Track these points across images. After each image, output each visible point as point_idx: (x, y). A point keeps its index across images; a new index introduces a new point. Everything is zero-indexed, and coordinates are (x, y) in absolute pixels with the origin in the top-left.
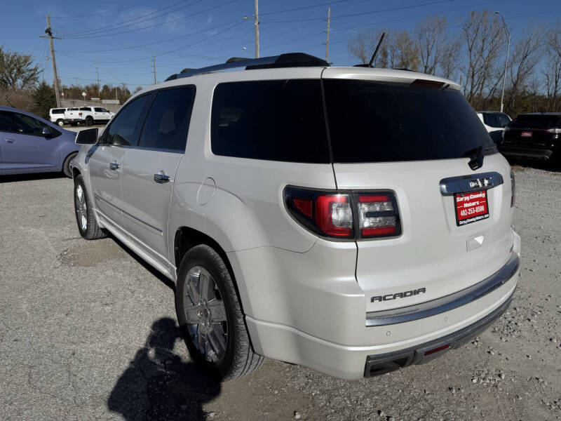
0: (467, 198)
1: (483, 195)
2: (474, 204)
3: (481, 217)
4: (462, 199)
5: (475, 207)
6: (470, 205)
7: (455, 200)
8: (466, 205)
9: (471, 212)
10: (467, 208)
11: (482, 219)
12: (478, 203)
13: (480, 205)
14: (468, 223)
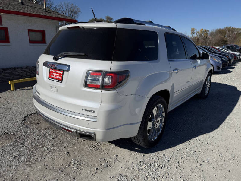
0: (54, 71)
1: (62, 73)
2: (57, 74)
3: (57, 81)
4: (52, 71)
5: (57, 76)
6: (55, 74)
7: (50, 70)
8: (53, 74)
9: (55, 77)
10: (54, 75)
11: (58, 81)
12: (59, 75)
13: (59, 76)
14: (51, 80)
